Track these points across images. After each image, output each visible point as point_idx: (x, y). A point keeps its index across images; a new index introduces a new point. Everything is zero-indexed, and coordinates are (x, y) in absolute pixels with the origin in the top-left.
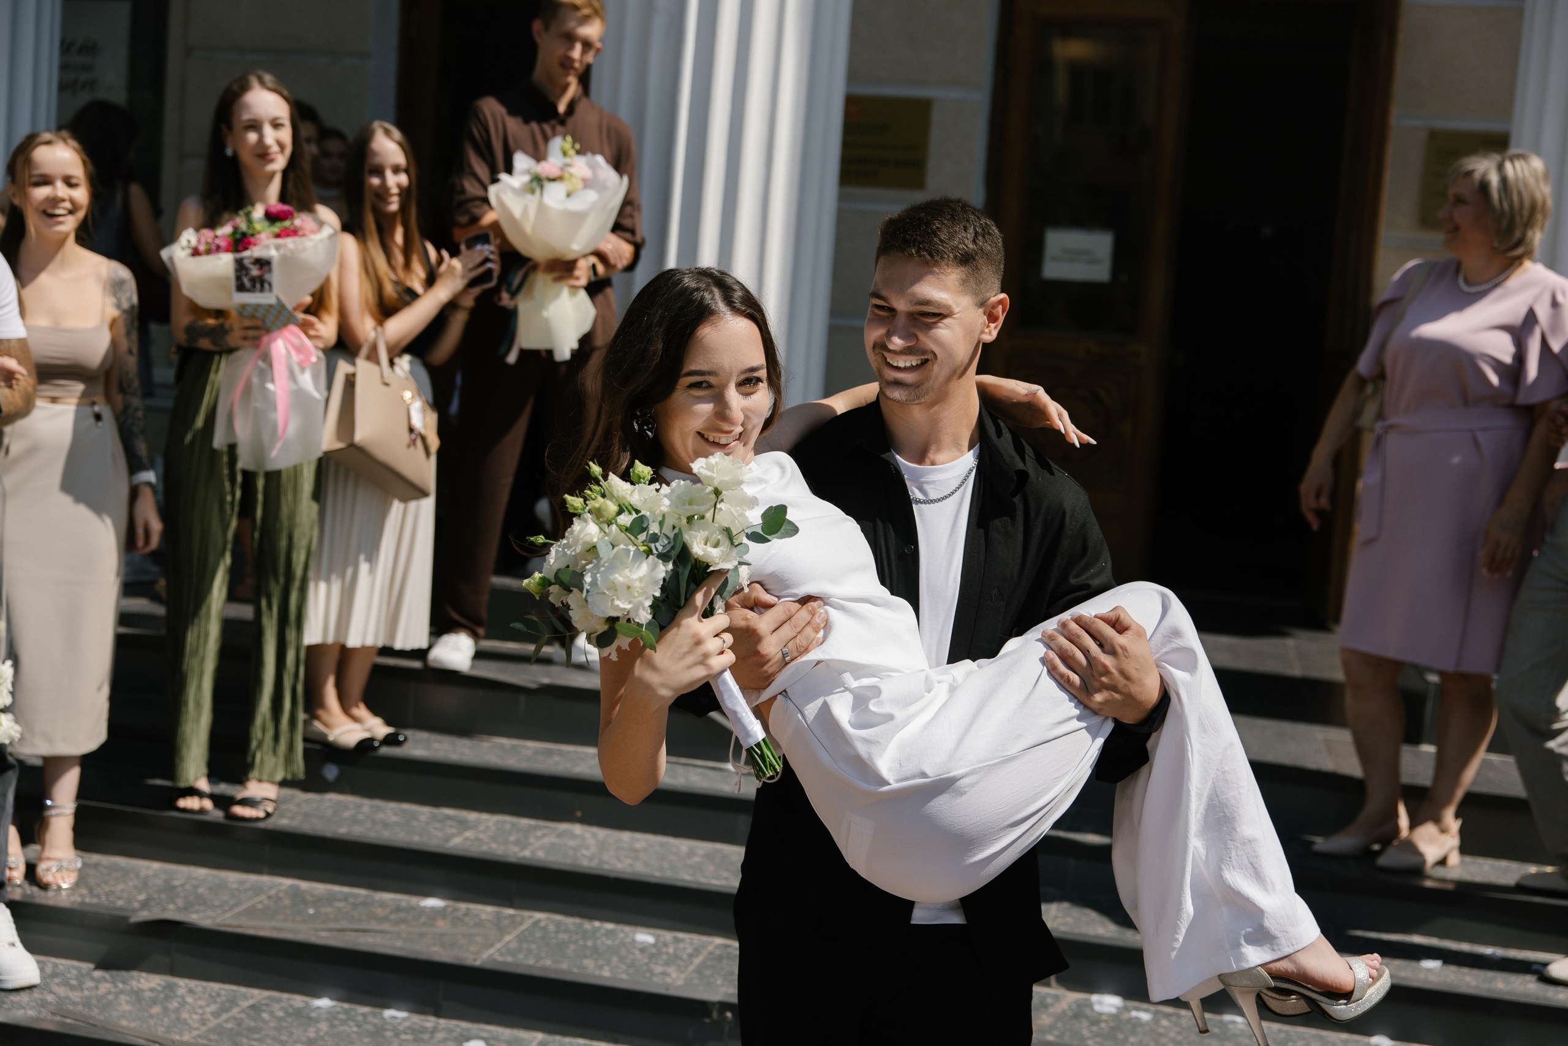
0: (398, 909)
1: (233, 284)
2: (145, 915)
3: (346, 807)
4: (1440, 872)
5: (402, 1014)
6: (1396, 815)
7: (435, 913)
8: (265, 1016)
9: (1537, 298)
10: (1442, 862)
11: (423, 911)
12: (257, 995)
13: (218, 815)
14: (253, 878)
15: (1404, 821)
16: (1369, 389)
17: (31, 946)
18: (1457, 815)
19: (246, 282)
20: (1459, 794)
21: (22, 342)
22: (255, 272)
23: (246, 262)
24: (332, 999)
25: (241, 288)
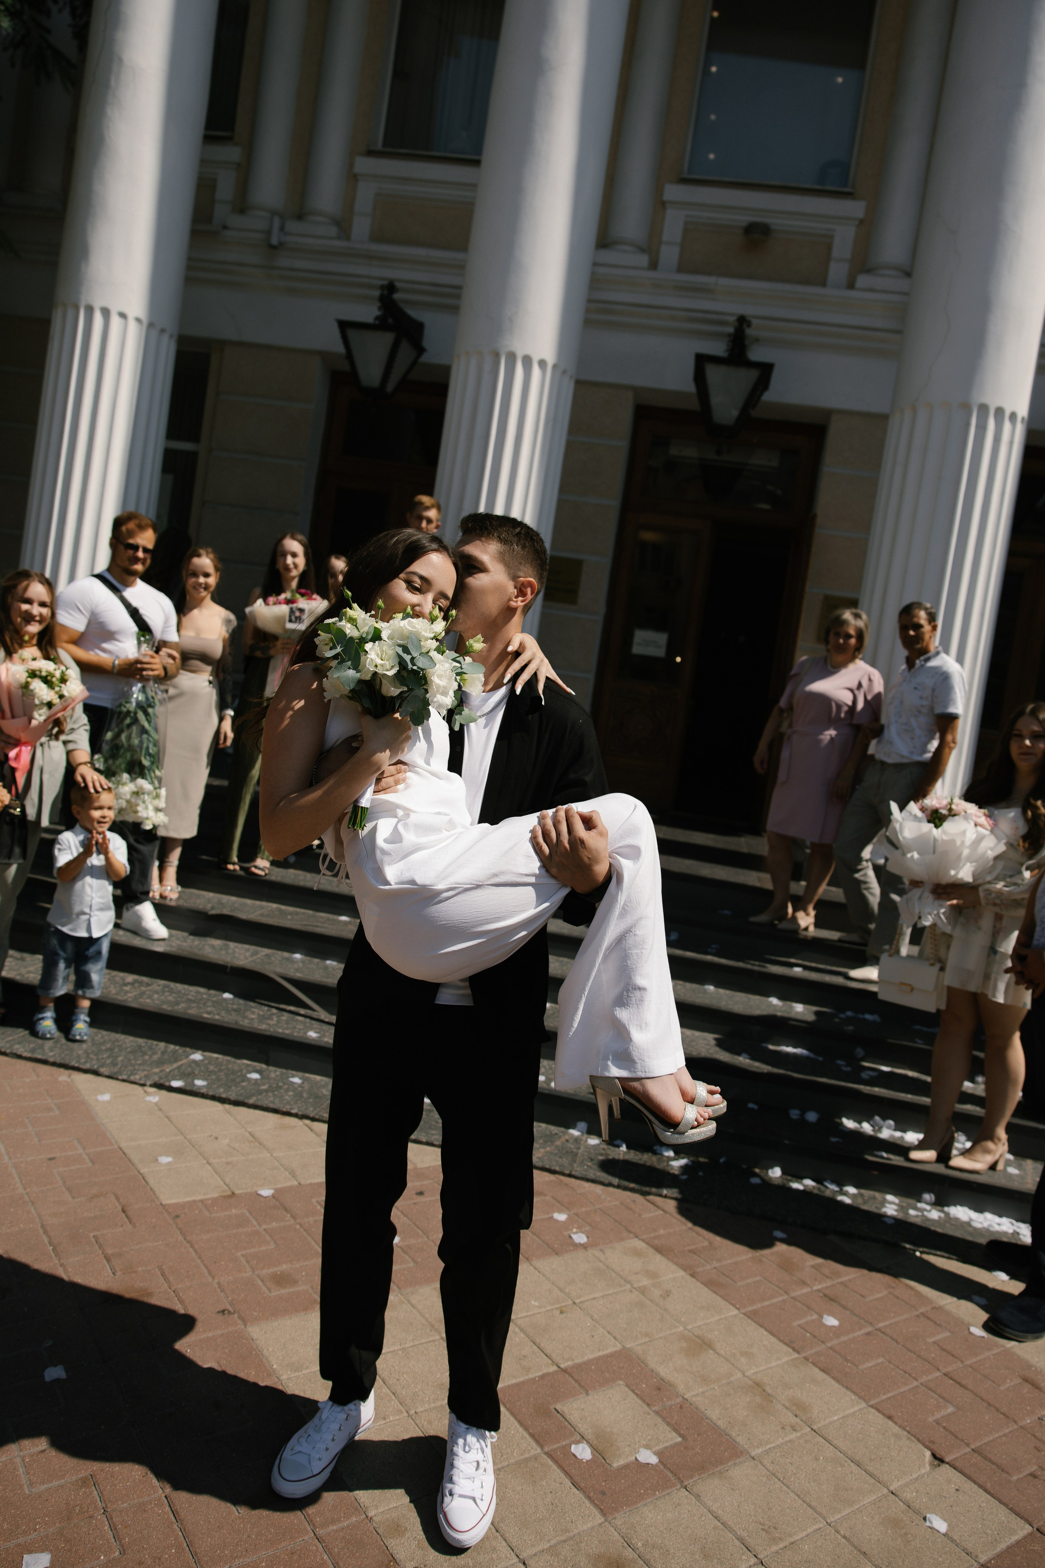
0: (329, 920)
1: (287, 619)
2: (213, 912)
3: (299, 875)
4: (804, 933)
5: (334, 963)
6: (787, 907)
7: (345, 923)
8: (273, 959)
9: (863, 677)
10: (806, 929)
11: (341, 921)
12: (266, 951)
13: (242, 873)
14: (258, 903)
15: (790, 910)
16: (785, 715)
17: (163, 922)
18: (814, 908)
19: (293, 618)
20: (816, 898)
21: (177, 644)
22: (297, 614)
23: (294, 609)
24: (301, 954)
25: (290, 621)
